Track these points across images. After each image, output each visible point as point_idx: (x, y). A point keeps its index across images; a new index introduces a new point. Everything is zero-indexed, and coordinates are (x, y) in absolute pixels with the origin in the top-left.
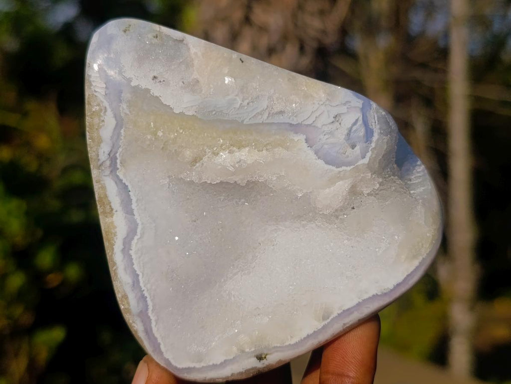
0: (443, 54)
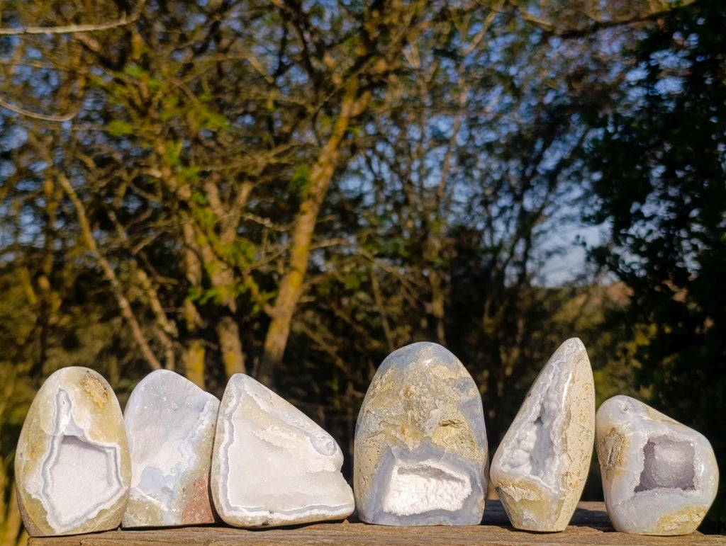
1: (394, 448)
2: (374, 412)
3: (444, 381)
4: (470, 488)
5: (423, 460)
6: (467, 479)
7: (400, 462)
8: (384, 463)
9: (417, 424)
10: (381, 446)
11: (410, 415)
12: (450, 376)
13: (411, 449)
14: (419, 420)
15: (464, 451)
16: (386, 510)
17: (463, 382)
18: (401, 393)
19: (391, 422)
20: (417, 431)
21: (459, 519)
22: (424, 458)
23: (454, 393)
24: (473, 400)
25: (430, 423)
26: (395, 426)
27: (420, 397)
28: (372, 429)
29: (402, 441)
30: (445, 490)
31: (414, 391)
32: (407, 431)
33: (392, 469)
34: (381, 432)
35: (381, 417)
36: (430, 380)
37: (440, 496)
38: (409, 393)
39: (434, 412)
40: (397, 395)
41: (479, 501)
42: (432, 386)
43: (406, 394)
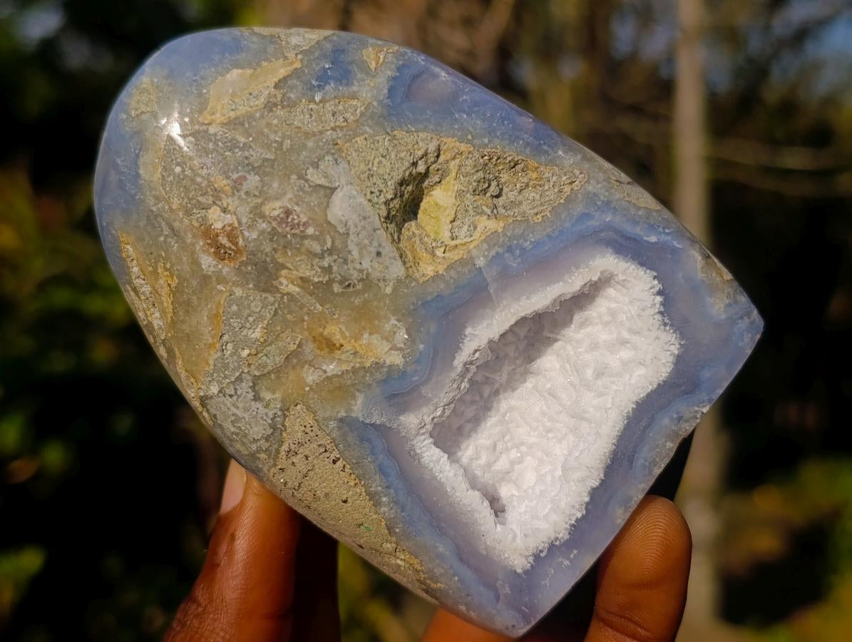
0: (664, 89)
1: (359, 408)
2: (214, 389)
3: (270, 106)
4: (641, 272)
5: (456, 348)
6: (606, 262)
7: (410, 420)
8: (382, 470)
9: (337, 288)
10: (326, 441)
11: (293, 289)
12: (272, 80)
13: (396, 359)
14: (328, 270)
15: (524, 207)
16: (520, 563)
17: (324, 56)
18: (207, 262)
19: (273, 359)
20: (357, 301)
21: (706, 374)
22: (449, 339)
23: (330, 107)
24: (399, 69)
25: (362, 248)
26: (294, 359)
27: (263, 216)
28: (257, 431)
29: (354, 371)
30: (594, 346)
31: (229, 218)
32: (334, 331)
33: (416, 457)
34: (285, 410)
35: (239, 379)
36: (233, 146)
37: (599, 374)
38: (223, 240)
39: (341, 209)
40: (205, 279)
41: (700, 275)
42: (257, 154)
43: (221, 253)
